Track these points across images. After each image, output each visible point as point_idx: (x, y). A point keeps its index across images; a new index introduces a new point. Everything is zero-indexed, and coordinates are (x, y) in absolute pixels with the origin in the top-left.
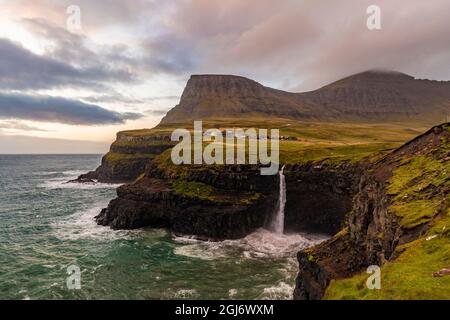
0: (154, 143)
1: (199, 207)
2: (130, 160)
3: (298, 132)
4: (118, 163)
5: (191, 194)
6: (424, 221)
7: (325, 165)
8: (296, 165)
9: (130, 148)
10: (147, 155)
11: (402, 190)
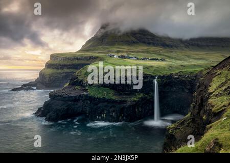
0: (76, 62)
1: (106, 104)
2: (60, 73)
3: (166, 56)
4: (51, 75)
5: (100, 96)
6: (223, 108)
7: (180, 76)
8: (164, 76)
9: (60, 65)
10: (72, 70)
11: (215, 90)
